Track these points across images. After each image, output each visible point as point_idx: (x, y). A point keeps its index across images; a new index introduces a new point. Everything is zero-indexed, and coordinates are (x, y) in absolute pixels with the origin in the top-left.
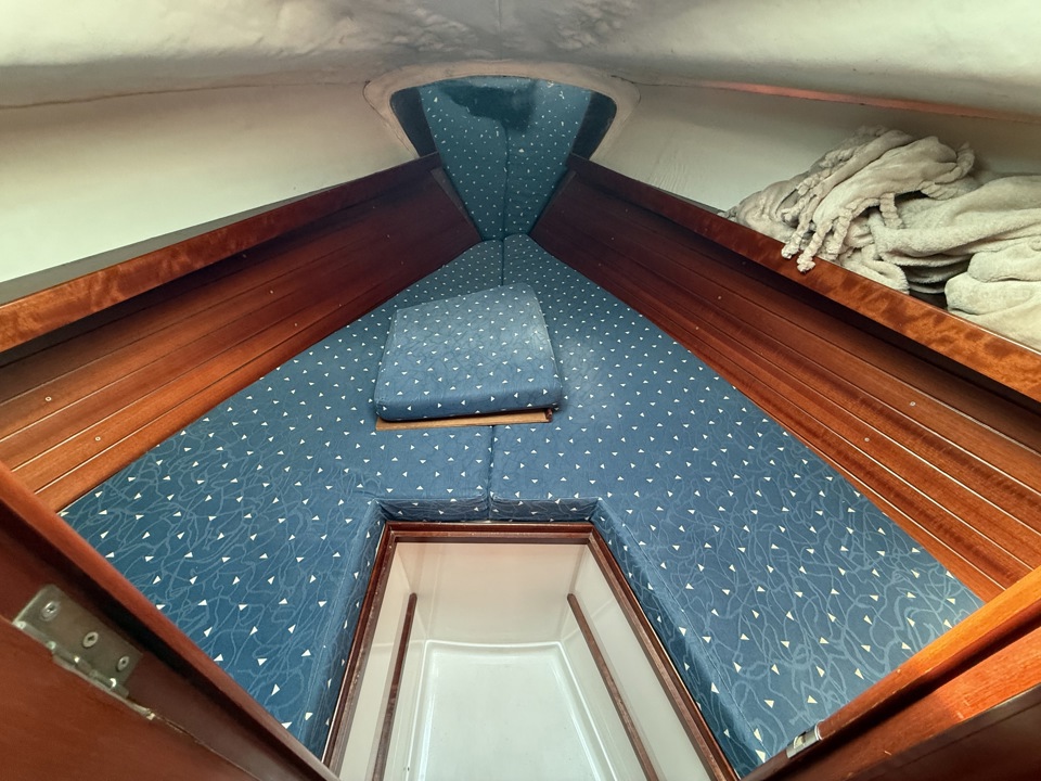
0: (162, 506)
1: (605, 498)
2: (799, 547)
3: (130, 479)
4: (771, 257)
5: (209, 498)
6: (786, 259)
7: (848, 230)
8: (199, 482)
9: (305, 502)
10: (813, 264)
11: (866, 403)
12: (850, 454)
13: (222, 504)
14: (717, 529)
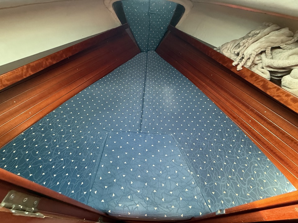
0: (49, 132)
1: (173, 134)
2: (227, 150)
3: (40, 124)
4: (229, 65)
5: (62, 130)
6: (234, 66)
7: (254, 58)
8: (59, 126)
9: (89, 132)
10: (242, 68)
11: (252, 110)
12: (245, 125)
13: (66, 132)
14: (204, 144)
